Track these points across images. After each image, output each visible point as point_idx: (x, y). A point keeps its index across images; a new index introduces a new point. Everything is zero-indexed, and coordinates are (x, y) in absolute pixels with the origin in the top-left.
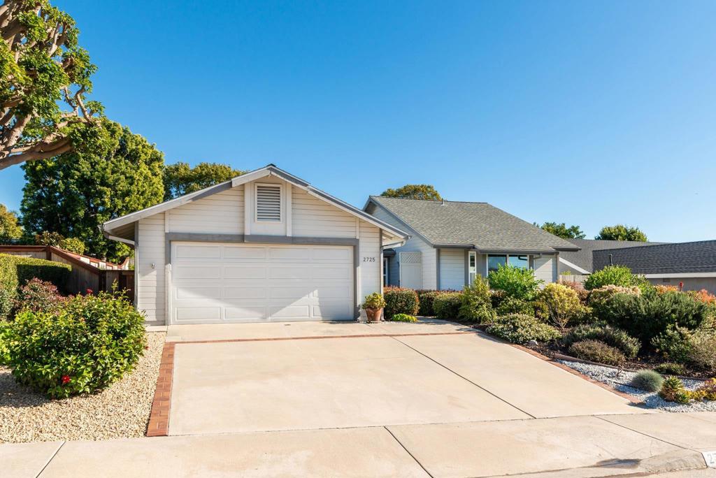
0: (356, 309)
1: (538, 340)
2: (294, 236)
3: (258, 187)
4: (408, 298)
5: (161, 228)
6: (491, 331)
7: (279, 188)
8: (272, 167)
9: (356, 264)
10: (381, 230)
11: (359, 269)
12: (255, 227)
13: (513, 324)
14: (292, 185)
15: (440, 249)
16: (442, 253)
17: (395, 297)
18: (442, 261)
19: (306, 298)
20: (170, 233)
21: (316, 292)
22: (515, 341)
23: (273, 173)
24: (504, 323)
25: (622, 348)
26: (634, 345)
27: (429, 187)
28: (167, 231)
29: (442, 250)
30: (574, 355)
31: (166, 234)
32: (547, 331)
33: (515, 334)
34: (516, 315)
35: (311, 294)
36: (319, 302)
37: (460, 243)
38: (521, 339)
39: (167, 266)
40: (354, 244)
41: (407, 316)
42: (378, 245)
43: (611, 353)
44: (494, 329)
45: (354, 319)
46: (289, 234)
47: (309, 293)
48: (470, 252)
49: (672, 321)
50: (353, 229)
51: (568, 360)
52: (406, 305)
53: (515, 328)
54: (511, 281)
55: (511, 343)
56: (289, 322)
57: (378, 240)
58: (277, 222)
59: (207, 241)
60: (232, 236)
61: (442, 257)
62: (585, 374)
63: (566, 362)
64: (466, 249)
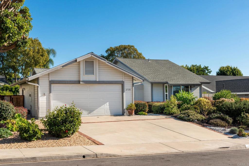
0: (123, 110)
1: (197, 120)
2: (99, 81)
3: (85, 61)
4: (144, 105)
5: (48, 78)
6: (179, 117)
7: (93, 61)
8: (92, 54)
9: (123, 91)
10: (133, 77)
11: (124, 94)
12: (84, 77)
13: (188, 114)
14: (99, 60)
15: (152, 84)
16: (153, 86)
17: (139, 105)
18: (153, 89)
19: (103, 106)
20: (51, 81)
21: (108, 103)
22: (189, 121)
23: (93, 56)
24: (184, 114)
25: (227, 121)
26: (231, 120)
27: (132, 46)
28: (50, 80)
29: (153, 84)
30: (210, 124)
31: (50, 81)
32: (200, 116)
33: (189, 118)
34: (188, 111)
35: (105, 104)
36: (109, 107)
37: (161, 81)
38: (191, 120)
39: (50, 94)
40: (122, 84)
41: (144, 113)
42: (132, 84)
43: (223, 123)
44: (180, 116)
45: (123, 115)
46: (97, 80)
47: (104, 104)
48: (165, 85)
49: (243, 111)
50: (122, 77)
51: (208, 126)
52: (143, 108)
53: (189, 116)
54: (185, 97)
55: (188, 121)
56: (98, 116)
57: (132, 81)
58: (93, 75)
59: (65, 83)
60: (75, 81)
61: (153, 87)
62: (214, 130)
63: (208, 127)
64: (163, 84)
